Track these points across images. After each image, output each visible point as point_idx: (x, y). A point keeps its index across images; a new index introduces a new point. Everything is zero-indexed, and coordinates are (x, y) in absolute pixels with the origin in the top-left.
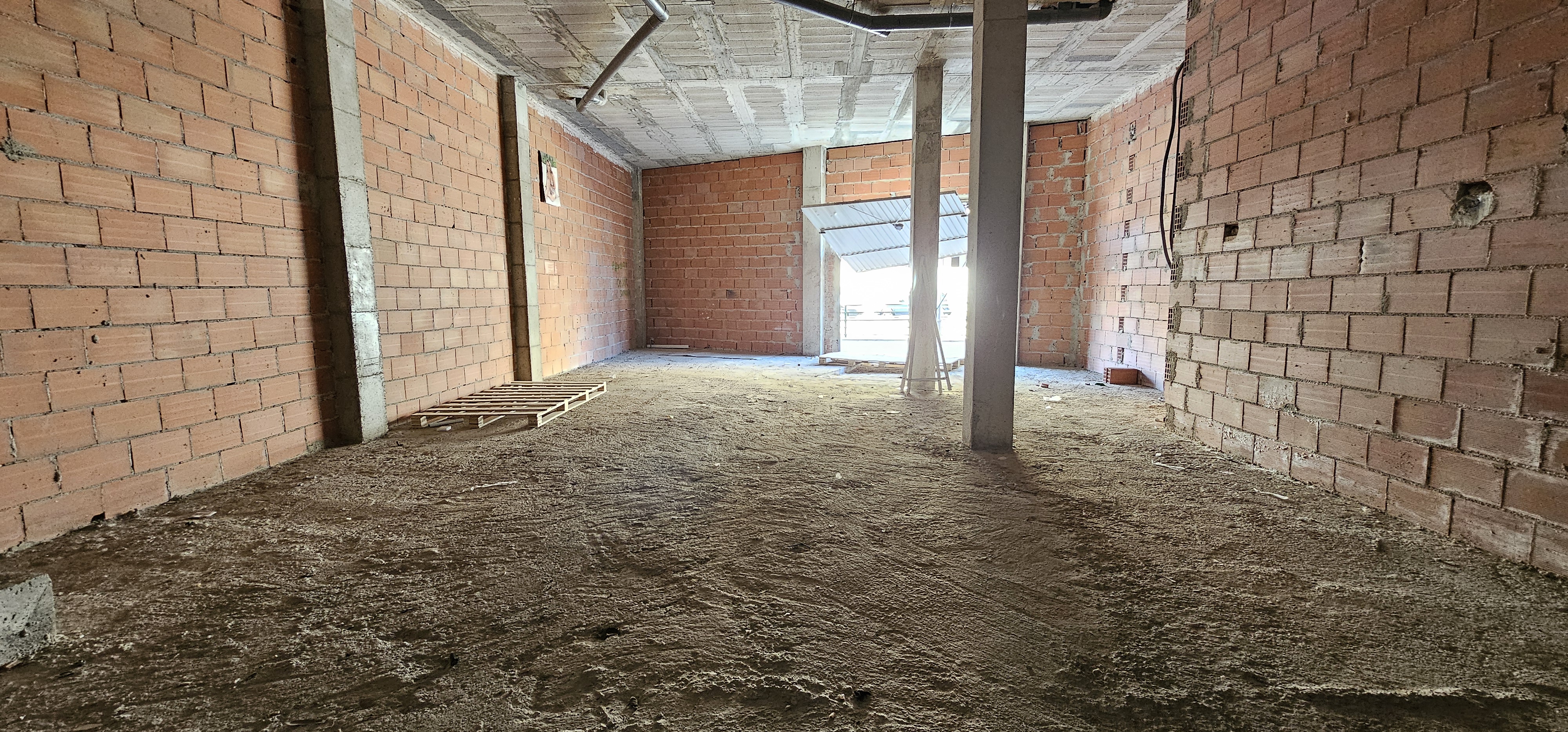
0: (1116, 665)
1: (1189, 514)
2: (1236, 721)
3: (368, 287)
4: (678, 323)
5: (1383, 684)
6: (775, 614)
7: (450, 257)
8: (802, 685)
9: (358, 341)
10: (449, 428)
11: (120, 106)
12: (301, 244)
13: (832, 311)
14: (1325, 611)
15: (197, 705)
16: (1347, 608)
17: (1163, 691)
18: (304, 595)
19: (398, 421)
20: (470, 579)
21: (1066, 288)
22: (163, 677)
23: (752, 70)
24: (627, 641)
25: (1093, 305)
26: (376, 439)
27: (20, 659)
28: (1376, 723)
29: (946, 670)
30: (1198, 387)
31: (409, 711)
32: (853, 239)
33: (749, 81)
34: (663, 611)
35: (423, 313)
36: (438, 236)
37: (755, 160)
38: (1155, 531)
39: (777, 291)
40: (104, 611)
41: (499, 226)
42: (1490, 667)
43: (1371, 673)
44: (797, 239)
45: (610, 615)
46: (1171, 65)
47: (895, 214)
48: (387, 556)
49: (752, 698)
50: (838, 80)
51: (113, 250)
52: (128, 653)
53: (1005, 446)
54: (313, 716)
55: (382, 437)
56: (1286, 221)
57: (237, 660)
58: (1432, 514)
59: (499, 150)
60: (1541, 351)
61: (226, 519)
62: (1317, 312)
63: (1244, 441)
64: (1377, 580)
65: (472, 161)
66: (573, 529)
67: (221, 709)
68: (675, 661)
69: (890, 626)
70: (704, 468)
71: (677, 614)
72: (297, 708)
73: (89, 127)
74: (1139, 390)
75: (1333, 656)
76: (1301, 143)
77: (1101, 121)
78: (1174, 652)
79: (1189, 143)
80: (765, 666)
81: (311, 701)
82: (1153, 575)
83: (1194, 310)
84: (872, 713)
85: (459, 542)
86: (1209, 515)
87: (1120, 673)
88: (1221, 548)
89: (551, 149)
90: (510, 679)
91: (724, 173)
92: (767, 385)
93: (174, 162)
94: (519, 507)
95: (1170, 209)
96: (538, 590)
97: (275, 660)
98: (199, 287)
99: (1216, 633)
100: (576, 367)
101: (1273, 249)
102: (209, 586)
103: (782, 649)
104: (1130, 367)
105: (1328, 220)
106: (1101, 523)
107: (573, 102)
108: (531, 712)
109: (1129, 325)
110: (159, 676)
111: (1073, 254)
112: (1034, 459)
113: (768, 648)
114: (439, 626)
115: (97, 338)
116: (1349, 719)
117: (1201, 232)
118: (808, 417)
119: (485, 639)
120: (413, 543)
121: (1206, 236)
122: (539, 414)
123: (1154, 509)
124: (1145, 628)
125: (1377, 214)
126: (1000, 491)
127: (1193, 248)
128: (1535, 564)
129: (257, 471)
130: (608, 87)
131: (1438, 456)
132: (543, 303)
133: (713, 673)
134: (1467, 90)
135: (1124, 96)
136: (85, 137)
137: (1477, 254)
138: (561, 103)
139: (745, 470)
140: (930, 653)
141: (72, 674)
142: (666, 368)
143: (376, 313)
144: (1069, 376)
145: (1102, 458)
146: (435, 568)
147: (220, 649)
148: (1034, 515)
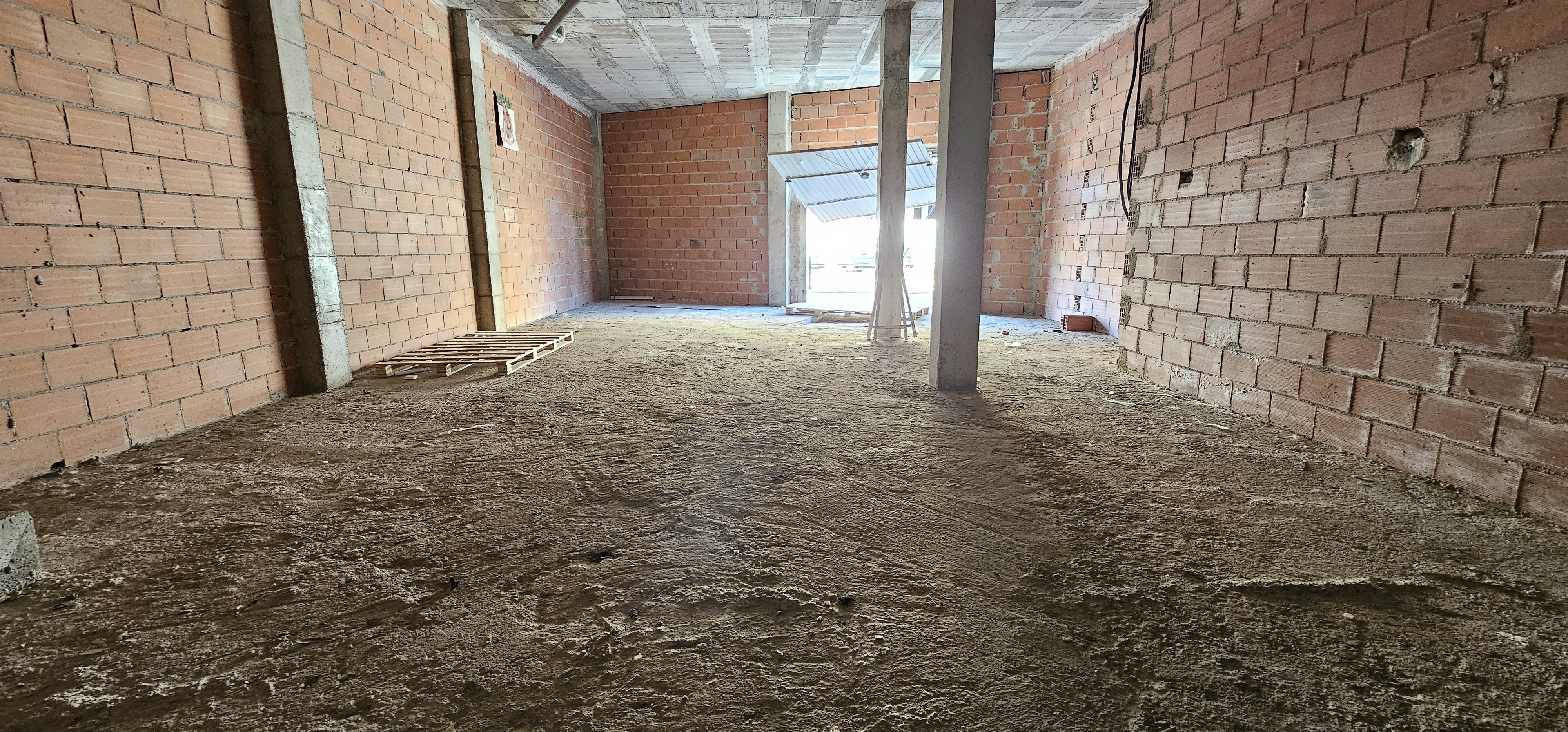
0: (1074, 570)
1: (1139, 444)
2: (1177, 611)
3: (325, 231)
4: (642, 274)
5: (1303, 577)
6: (760, 537)
7: (407, 202)
8: (791, 594)
9: (317, 287)
10: (416, 377)
11: (44, 28)
12: (250, 184)
13: (799, 262)
14: (1257, 520)
15: (204, 629)
16: (1275, 518)
17: (1115, 589)
18: (293, 531)
19: (361, 370)
20: (460, 513)
21: (1027, 238)
22: (163, 606)
23: (717, 8)
24: (622, 562)
25: (1053, 254)
26: (341, 388)
27: (8, 595)
28: (1295, 608)
29: (921, 579)
30: (1150, 329)
31: (416, 627)
32: (818, 188)
33: (714, 20)
34: (653, 536)
35: (382, 260)
36: (394, 179)
37: (718, 105)
38: (1109, 458)
39: (742, 241)
40: (86, 550)
41: (456, 171)
42: (1394, 561)
43: (1293, 569)
44: (762, 188)
45: (602, 541)
46: (1134, 13)
47: (862, 163)
48: (372, 495)
49: (743, 607)
50: (805, 21)
51: (50, 186)
52: (120, 586)
53: (970, 386)
54: (322, 635)
55: (347, 386)
56: (1237, 168)
57: (235, 589)
58: (1353, 438)
59: (453, 89)
60: (1456, 286)
61: (195, 464)
62: (1262, 255)
63: (1189, 379)
64: (1302, 494)
65: (426, 99)
66: (556, 467)
67: (228, 632)
68: (669, 579)
69: (868, 544)
70: (680, 410)
71: (667, 538)
72: (304, 628)
73: (12, 51)
74: (1094, 335)
75: (1263, 556)
76: (1254, 91)
77: (1065, 70)
78: (1126, 558)
79: (1150, 91)
80: (754, 580)
81: (318, 622)
82: (1106, 495)
83: (1149, 256)
84: (856, 615)
85: (443, 481)
86: (1158, 444)
87: (1078, 576)
88: (1167, 472)
89: (507, 90)
90: (512, 598)
91: (687, 119)
92: (736, 334)
93: (109, 92)
94: (498, 449)
95: (1128, 159)
96: (530, 522)
97: (274, 588)
98: (146, 228)
99: (1162, 541)
100: (539, 317)
101: (1224, 195)
102: (192, 525)
103: (770, 566)
104: (1086, 315)
105: (1275, 166)
106: (1059, 452)
107: (529, 40)
108: (536, 625)
109: (1086, 274)
110: (157, 606)
111: (1035, 204)
112: (996, 398)
113: (756, 565)
114: (434, 555)
115: (41, 279)
116: (1273, 605)
117: (1158, 179)
118: (778, 363)
119: (482, 565)
120: (396, 482)
121: (1161, 184)
122: (509, 362)
123: (1108, 439)
124: (1099, 539)
125: (1319, 160)
126: (966, 427)
127: (1150, 195)
128: (1438, 478)
129: (220, 419)
130: (567, 24)
131: (1362, 385)
132: (504, 252)
133: (705, 587)
134: (1408, 41)
135: (1087, 44)
136: (9, 61)
137: (1406, 197)
138: (515, 40)
139: (721, 411)
140: (907, 565)
141: (66, 607)
142: (632, 319)
143: (334, 258)
144: (1028, 324)
145: (1060, 396)
146: (422, 505)
147: (216, 580)
148: (998, 447)
